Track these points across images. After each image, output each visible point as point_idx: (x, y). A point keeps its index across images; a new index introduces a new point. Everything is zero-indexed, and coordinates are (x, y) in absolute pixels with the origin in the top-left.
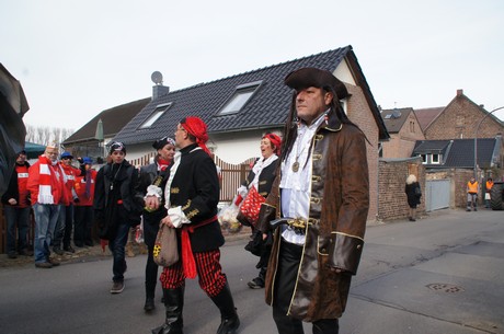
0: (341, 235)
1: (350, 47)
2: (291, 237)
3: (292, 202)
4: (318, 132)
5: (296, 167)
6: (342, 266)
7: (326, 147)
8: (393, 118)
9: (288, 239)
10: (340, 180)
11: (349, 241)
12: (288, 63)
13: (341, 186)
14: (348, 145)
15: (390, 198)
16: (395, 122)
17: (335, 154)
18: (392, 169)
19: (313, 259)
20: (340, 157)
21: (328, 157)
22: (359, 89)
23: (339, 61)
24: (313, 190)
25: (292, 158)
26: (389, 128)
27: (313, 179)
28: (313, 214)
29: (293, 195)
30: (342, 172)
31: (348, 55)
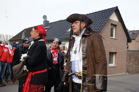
0: (97, 76)
1: (117, 7)
2: (77, 80)
3: (76, 66)
4: (82, 37)
5: (75, 52)
6: (100, 88)
7: (86, 42)
8: (133, 34)
9: (75, 82)
10: (94, 54)
11: (101, 77)
12: (93, 13)
13: (94, 56)
14: (95, 40)
15: (131, 64)
16: (134, 35)
17: (90, 43)
18: (132, 53)
19: (86, 86)
20: (92, 44)
21: (87, 45)
22: (120, 23)
23: (113, 12)
24: (83, 59)
25: (74, 49)
26: (131, 38)
27: (83, 54)
28: (84, 68)
29: (76, 63)
30: (94, 50)
31: (116, 10)
